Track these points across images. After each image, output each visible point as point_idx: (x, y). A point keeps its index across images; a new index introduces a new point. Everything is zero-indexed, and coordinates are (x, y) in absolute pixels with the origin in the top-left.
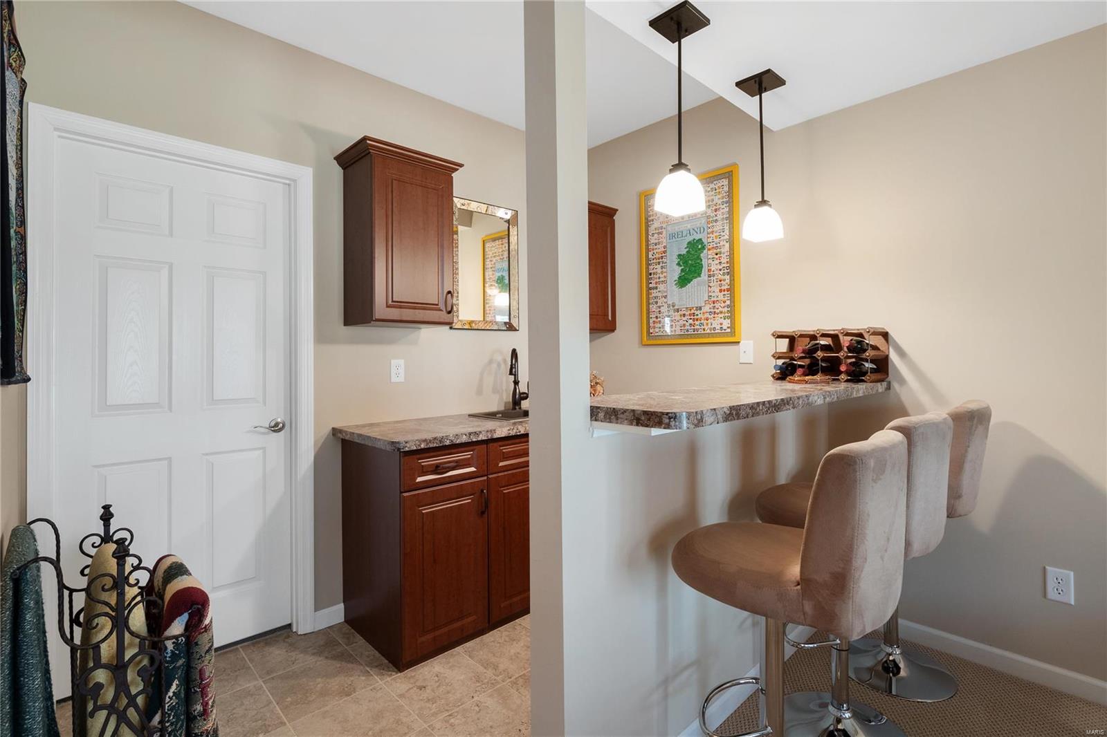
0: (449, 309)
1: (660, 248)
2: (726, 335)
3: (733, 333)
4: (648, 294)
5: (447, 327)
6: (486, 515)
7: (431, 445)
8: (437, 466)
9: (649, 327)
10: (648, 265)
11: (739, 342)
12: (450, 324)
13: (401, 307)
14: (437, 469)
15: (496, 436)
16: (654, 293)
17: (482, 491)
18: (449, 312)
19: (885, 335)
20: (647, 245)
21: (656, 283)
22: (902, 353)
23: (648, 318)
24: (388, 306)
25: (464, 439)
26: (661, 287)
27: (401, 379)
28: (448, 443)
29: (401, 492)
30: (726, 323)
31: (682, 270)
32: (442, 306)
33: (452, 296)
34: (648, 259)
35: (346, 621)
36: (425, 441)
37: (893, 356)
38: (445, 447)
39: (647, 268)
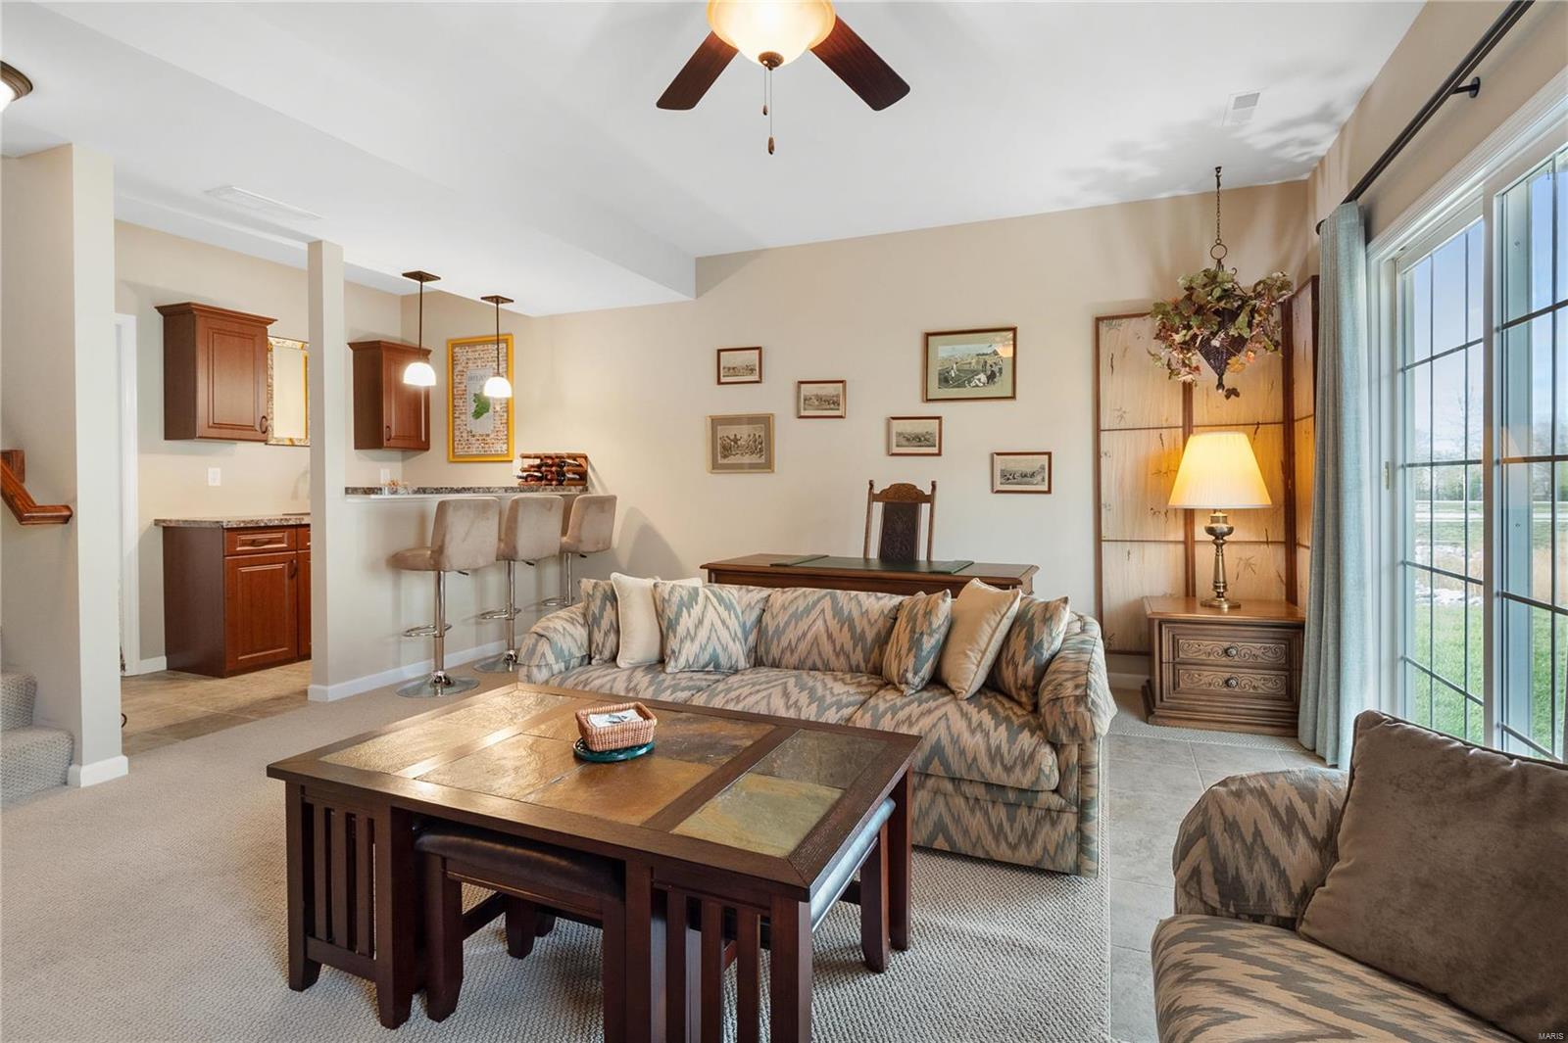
0: (264, 429)
1: (462, 387)
2: (504, 455)
3: (507, 455)
4: (453, 422)
5: (263, 444)
6: (295, 578)
7: (249, 525)
8: (254, 541)
9: (454, 449)
10: (454, 399)
11: (511, 461)
12: (265, 441)
13: (220, 428)
14: (253, 543)
15: (303, 523)
16: (458, 421)
17: (292, 561)
18: (264, 432)
19: (586, 458)
20: (453, 383)
21: (460, 414)
22: (593, 470)
23: (454, 441)
24: (209, 427)
25: (276, 523)
26: (463, 417)
27: (218, 483)
28: (262, 525)
29: (224, 556)
30: (505, 447)
31: (477, 406)
32: (258, 428)
33: (267, 420)
34: (453, 395)
35: (168, 668)
36: (243, 522)
37: (589, 471)
38: (260, 528)
39: (453, 401)
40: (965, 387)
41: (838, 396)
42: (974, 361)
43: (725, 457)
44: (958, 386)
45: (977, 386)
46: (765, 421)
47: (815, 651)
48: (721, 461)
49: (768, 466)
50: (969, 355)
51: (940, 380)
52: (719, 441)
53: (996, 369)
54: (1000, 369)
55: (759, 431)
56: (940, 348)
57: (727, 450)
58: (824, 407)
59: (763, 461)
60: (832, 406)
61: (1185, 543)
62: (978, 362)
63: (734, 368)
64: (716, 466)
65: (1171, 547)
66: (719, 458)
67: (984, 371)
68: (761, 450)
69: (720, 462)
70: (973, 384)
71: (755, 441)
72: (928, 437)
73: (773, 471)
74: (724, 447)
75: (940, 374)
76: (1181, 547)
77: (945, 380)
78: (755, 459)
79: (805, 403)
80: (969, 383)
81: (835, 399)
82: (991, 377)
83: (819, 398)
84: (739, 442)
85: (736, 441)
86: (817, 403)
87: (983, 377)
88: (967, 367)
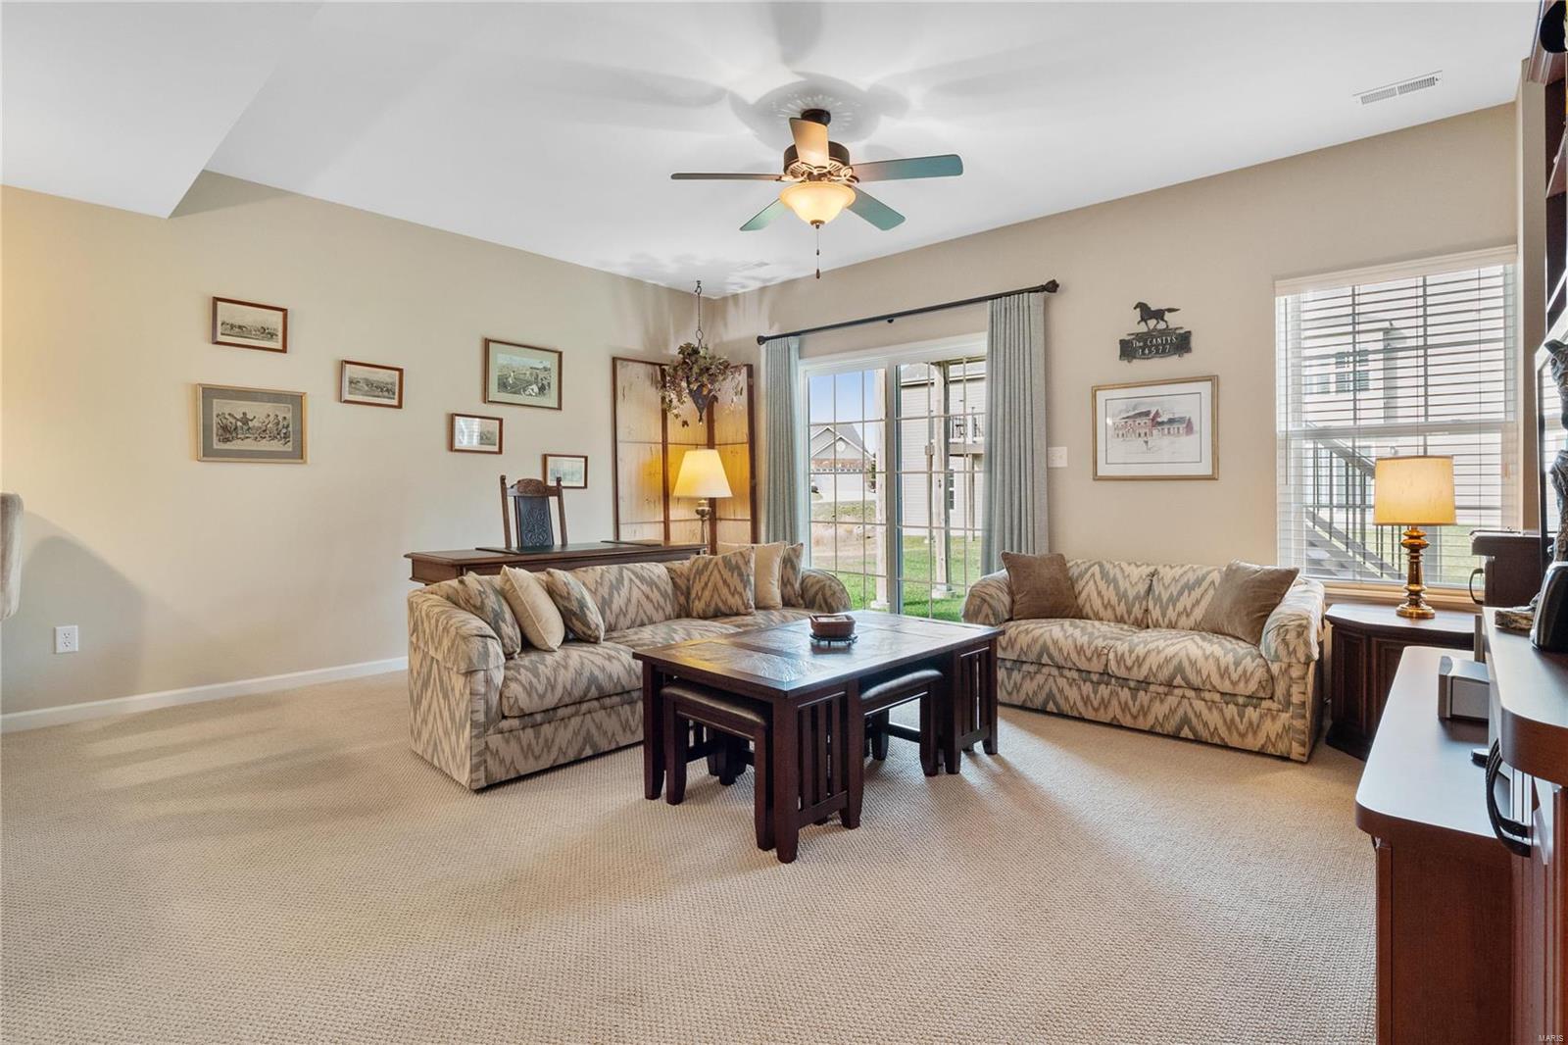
40: (520, 393)
41: (393, 384)
42: (528, 373)
43: (227, 440)
44: (515, 393)
45: (531, 395)
46: (296, 401)
47: (641, 611)
48: (217, 445)
49: (298, 454)
50: (524, 366)
51: (499, 384)
52: (215, 420)
53: (545, 382)
54: (549, 383)
55: (284, 411)
56: (499, 355)
57: (228, 432)
58: (376, 394)
59: (290, 449)
60: (386, 394)
61: (664, 522)
62: (531, 374)
63: (240, 327)
64: (208, 453)
65: (658, 525)
66: (215, 438)
67: (536, 383)
68: (286, 436)
69: (215, 447)
70: (527, 393)
71: (278, 424)
72: (489, 436)
73: (305, 462)
74: (225, 428)
75: (499, 379)
76: (662, 525)
77: (503, 385)
78: (276, 446)
79: (350, 386)
80: (525, 390)
81: (390, 387)
82: (542, 389)
83: (369, 383)
84: (251, 424)
85: (245, 420)
86: (366, 388)
87: (536, 390)
88: (522, 376)
